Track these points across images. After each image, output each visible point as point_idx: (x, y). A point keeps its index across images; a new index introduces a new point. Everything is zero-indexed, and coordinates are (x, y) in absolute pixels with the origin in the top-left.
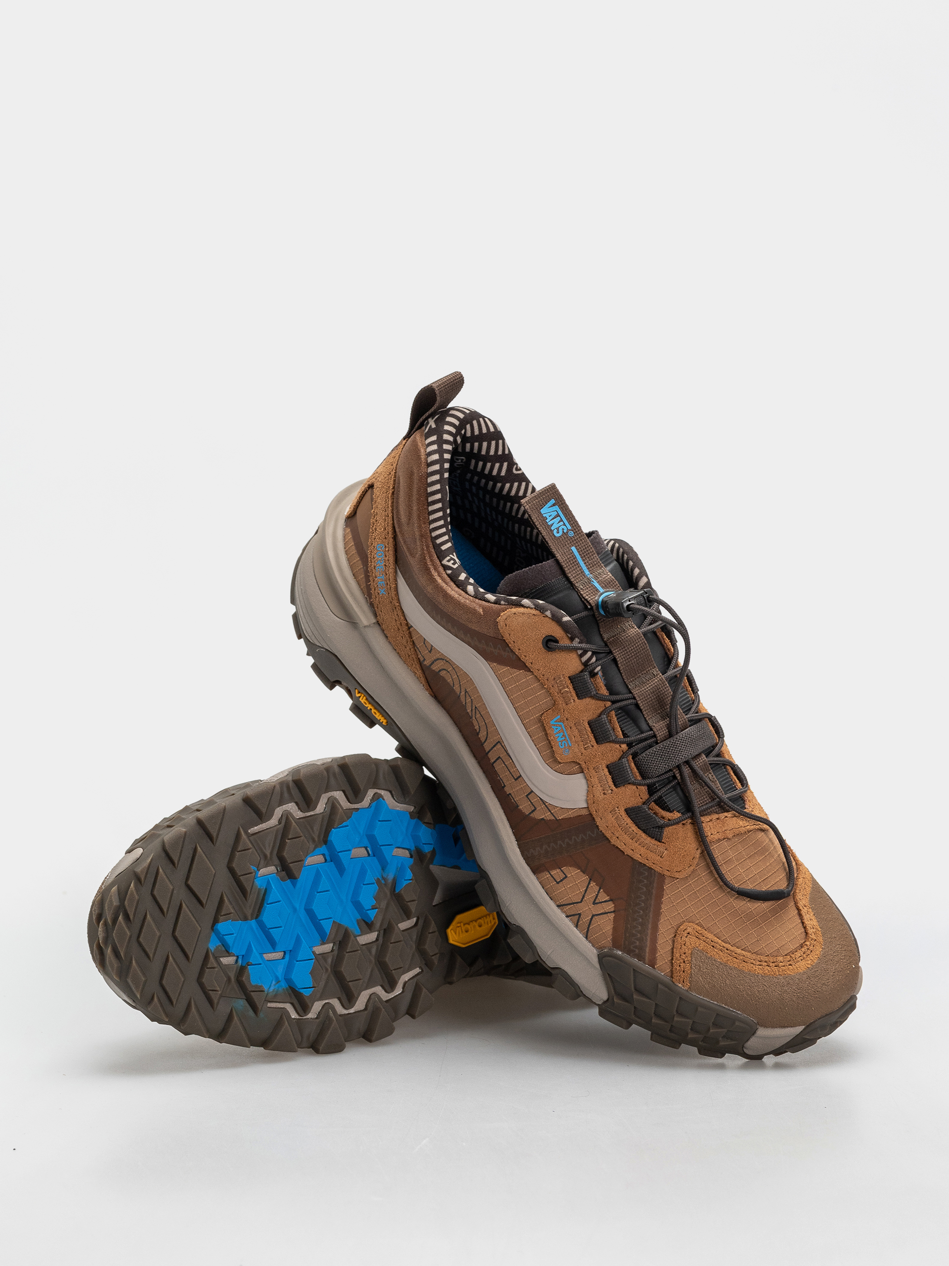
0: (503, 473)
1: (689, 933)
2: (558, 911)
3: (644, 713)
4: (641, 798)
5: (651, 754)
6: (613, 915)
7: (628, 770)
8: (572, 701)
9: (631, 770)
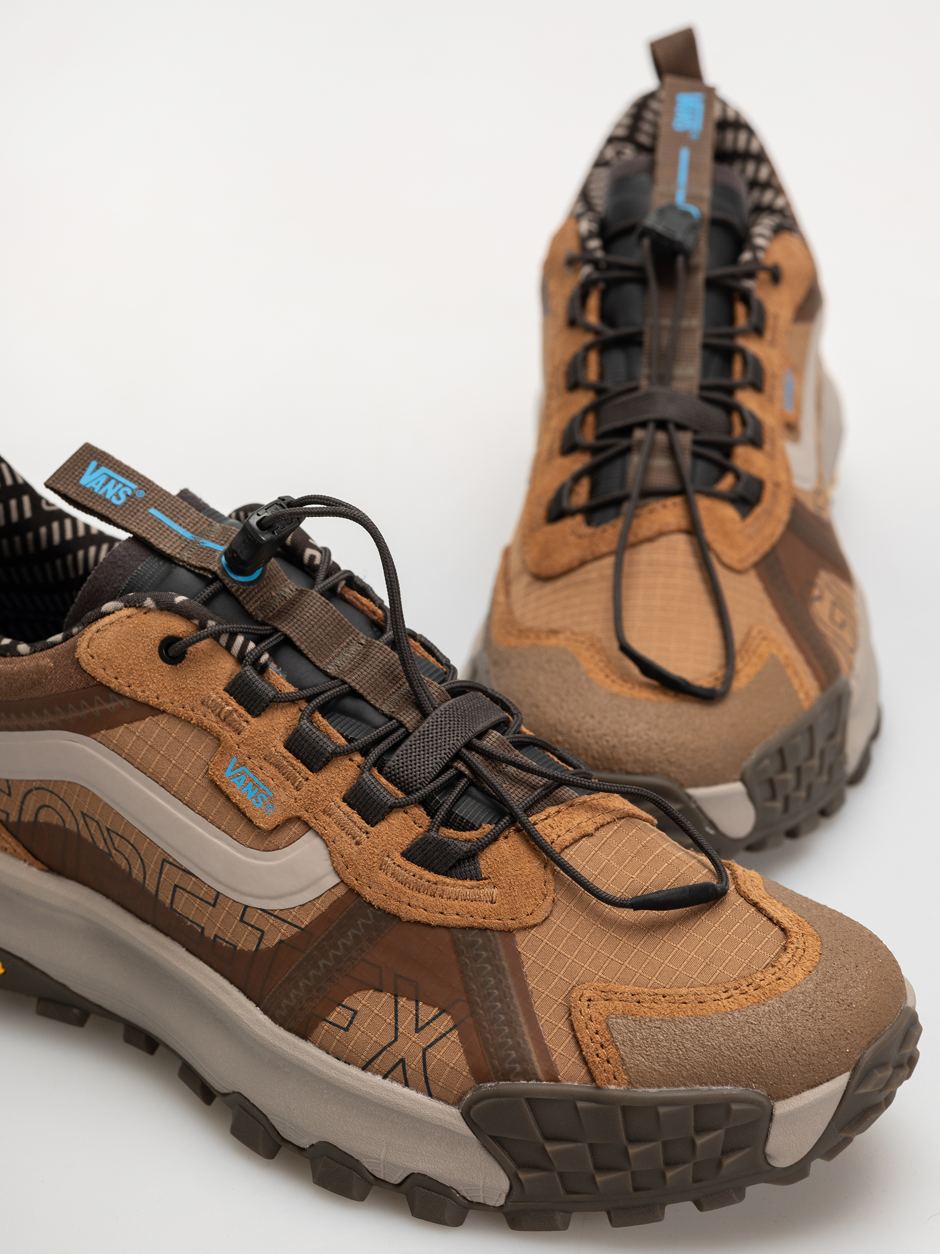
0: (28, 513)
1: (589, 1000)
2: (368, 1076)
3: (368, 698)
4: (420, 827)
5: (405, 752)
6: (456, 1033)
7: (382, 790)
8: (244, 724)
9: (385, 789)
